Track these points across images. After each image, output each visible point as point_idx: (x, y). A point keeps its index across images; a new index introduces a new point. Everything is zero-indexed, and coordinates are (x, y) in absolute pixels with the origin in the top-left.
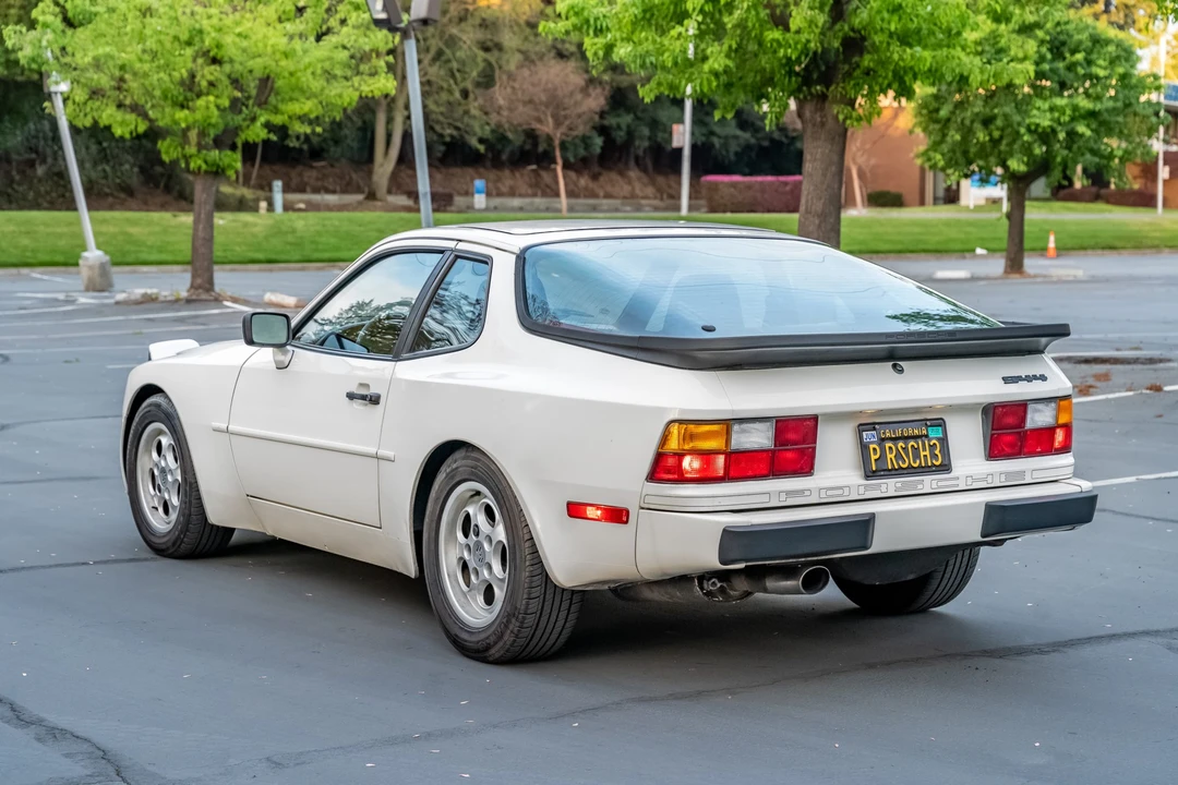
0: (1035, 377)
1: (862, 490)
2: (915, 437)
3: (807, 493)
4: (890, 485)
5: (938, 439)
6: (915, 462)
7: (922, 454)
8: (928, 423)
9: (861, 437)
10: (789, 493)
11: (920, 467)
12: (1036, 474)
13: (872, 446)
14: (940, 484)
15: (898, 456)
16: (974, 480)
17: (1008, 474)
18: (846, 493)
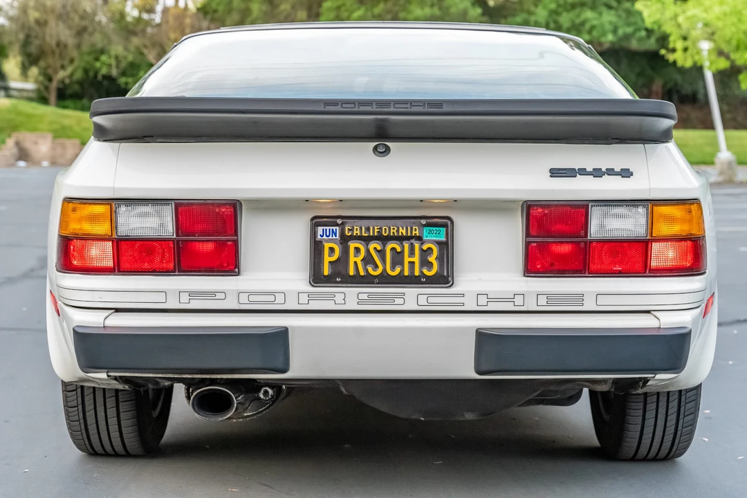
0: (611, 172)
1: (304, 298)
2: (401, 239)
3: (219, 296)
4: (351, 296)
5: (439, 243)
6: (393, 268)
7: (407, 259)
8: (424, 222)
9: (314, 234)
10: (193, 294)
11: (401, 276)
12: (601, 300)
13: (327, 246)
14: (431, 300)
15: (368, 260)
16: (490, 300)
17: (550, 297)
18: (280, 298)
